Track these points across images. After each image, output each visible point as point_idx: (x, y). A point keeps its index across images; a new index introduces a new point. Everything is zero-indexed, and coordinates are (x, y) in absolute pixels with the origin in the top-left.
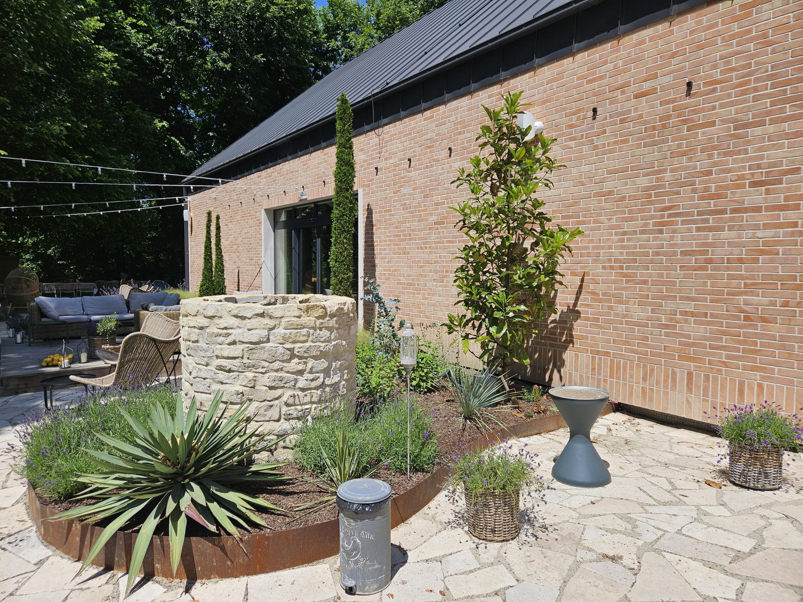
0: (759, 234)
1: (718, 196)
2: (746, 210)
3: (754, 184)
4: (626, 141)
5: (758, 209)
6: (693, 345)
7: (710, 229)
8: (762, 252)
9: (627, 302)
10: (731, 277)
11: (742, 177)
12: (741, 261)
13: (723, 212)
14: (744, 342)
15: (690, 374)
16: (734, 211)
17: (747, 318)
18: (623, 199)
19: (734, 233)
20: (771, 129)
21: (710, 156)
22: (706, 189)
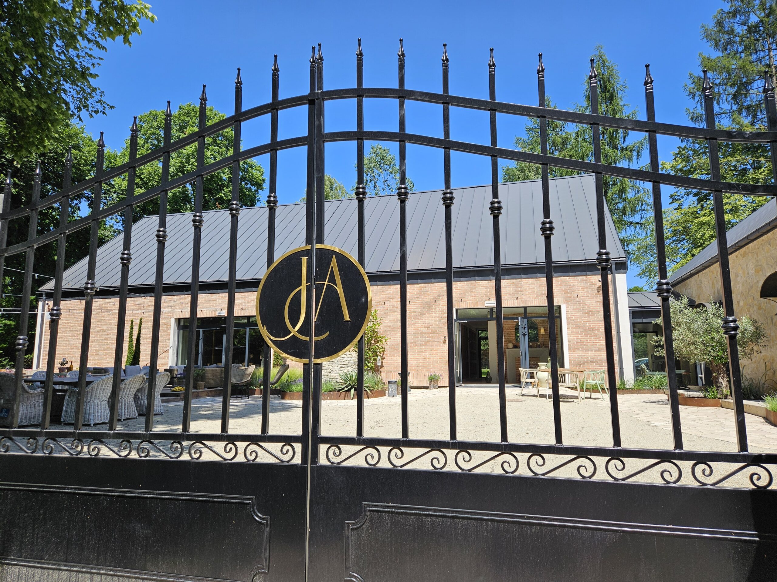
0: (426, 339)
1: (417, 329)
2: (423, 333)
3: (425, 327)
4: (394, 313)
5: (426, 333)
6: (413, 366)
7: (416, 337)
8: (427, 343)
9: (396, 357)
10: (421, 349)
11: (422, 326)
12: (423, 345)
13: (419, 333)
14: (425, 364)
15: (413, 374)
16: (421, 333)
17: (425, 358)
18: (394, 328)
19: (421, 339)
20: (427, 315)
21: (415, 320)
22: (415, 328)
